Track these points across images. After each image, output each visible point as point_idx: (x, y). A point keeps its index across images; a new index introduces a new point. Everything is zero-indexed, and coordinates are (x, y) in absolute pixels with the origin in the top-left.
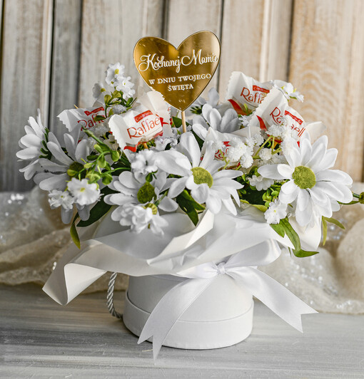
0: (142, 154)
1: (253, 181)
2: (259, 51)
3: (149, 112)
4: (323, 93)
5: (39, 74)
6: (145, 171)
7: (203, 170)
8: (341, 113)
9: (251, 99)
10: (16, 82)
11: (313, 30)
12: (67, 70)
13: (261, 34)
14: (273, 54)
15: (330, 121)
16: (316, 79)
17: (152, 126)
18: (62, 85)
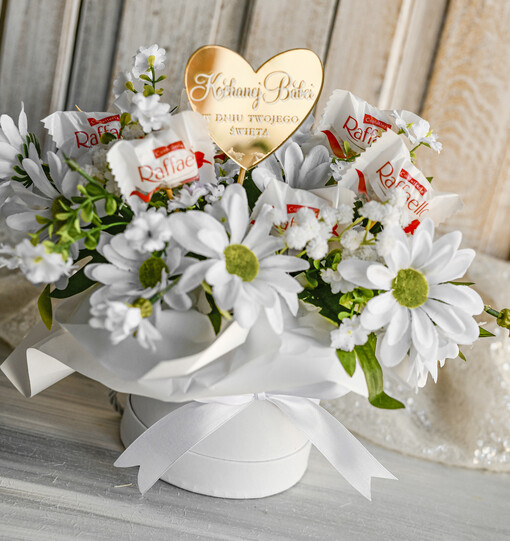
0: (144, 217)
1: (327, 275)
2: (393, 35)
3: (179, 145)
4: (476, 113)
5: (60, 17)
6: (142, 247)
7: (246, 251)
8: (498, 147)
9: (358, 135)
10: (26, 24)
11: (480, 14)
12: (103, 18)
13: (399, 10)
14: (412, 42)
15: (479, 157)
16: (471, 91)
17: (181, 167)
18: (92, 39)
